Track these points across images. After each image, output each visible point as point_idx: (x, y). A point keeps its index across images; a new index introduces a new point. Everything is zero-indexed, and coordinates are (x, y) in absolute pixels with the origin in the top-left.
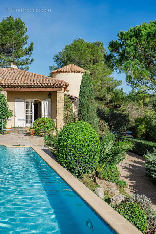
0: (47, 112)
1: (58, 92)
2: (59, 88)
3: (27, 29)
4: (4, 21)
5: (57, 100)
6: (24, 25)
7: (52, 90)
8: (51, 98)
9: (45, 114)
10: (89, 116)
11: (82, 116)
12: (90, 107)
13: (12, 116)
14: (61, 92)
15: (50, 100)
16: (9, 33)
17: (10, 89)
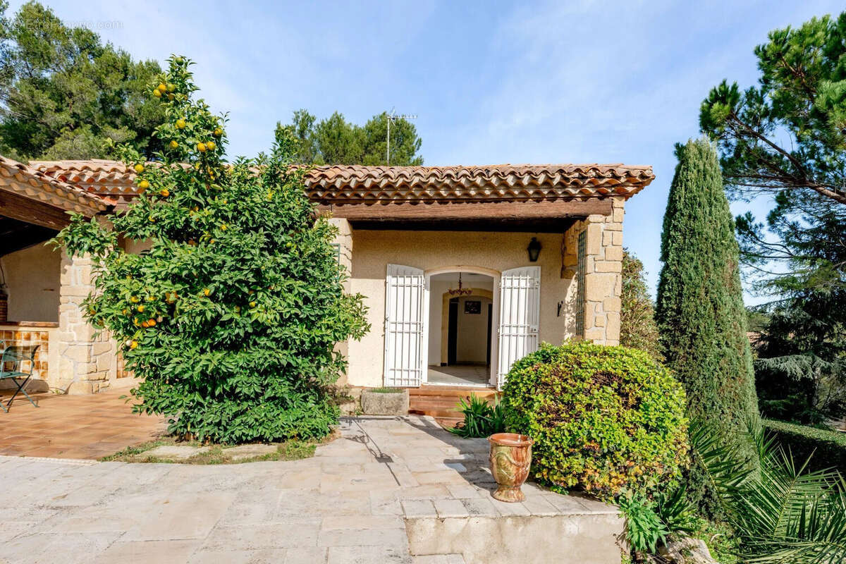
0: (521, 322)
1: (592, 218)
2: (603, 196)
3: (420, 141)
4: (369, 122)
5: (590, 259)
6: (415, 132)
7: (564, 212)
8: (538, 261)
9: (514, 331)
10: (723, 343)
11: (685, 340)
12: (726, 298)
13: (363, 334)
14: (609, 218)
15: (535, 269)
16: (380, 147)
17: (363, 211)
